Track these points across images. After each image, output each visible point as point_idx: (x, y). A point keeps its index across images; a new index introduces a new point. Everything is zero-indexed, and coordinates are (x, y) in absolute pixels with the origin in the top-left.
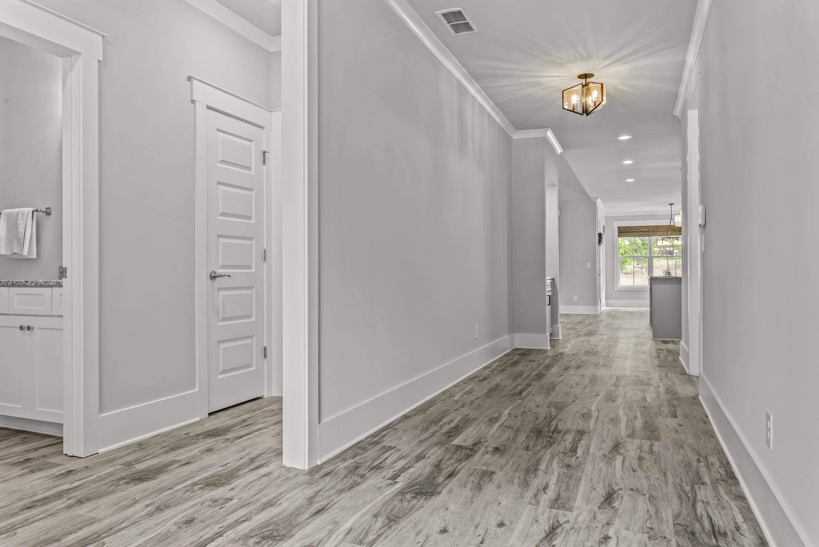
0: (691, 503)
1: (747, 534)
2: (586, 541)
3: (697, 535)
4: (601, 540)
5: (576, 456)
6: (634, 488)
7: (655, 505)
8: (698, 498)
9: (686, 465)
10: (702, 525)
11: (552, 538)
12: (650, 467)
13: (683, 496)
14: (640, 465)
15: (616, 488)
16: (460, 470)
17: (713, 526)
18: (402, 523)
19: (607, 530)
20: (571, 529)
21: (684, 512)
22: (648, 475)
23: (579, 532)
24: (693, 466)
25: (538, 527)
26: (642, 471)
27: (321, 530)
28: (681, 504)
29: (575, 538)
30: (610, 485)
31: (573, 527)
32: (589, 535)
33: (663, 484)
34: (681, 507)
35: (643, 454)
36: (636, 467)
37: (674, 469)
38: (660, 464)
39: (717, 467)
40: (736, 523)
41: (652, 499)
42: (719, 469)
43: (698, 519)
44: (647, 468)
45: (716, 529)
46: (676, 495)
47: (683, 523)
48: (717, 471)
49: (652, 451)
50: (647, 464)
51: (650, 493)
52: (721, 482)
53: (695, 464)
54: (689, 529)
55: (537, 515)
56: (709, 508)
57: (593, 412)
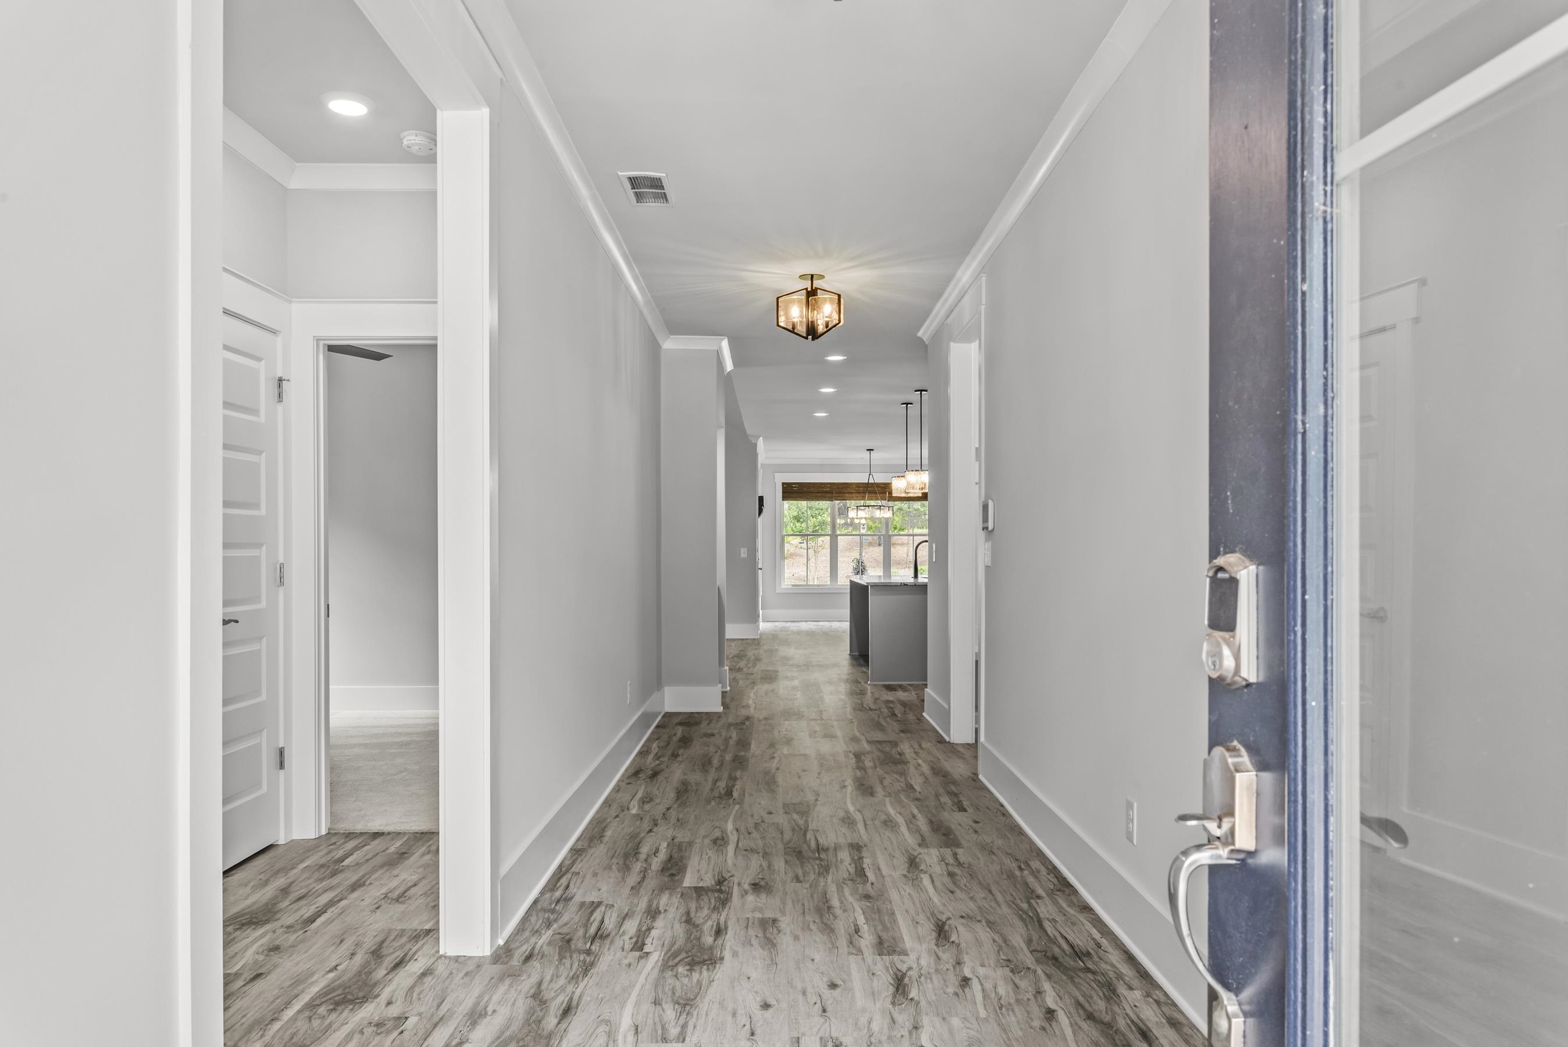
0: (1036, 923)
1: (1110, 950)
2: (945, 987)
3: (1061, 960)
4: (962, 983)
5: (869, 881)
6: (964, 915)
7: (998, 932)
8: (1042, 915)
9: (1008, 877)
10: (1060, 947)
11: (904, 990)
12: (968, 884)
13: (1024, 916)
14: (954, 883)
15: (943, 918)
16: (726, 922)
17: (1072, 946)
18: (701, 1006)
19: (962, 971)
20: (920, 977)
21: (1035, 937)
22: (971, 895)
23: (931, 979)
24: (1017, 877)
25: (880, 981)
26: (962, 891)
27: (595, 1035)
28: (1027, 926)
29: (930, 986)
30: (933, 914)
31: (922, 974)
32: (945, 981)
33: (993, 904)
34: (1028, 930)
35: (950, 868)
36: (952, 887)
37: (998, 883)
38: (978, 879)
39: (1045, 874)
40: (1094, 939)
41: (990, 924)
42: (1048, 876)
43: (1053, 941)
44: (965, 886)
45: (1077, 949)
46: (1015, 916)
47: (1039, 949)
48: (1047, 880)
49: (960, 863)
50: (963, 881)
51: (986, 918)
52: (1058, 893)
53: (1018, 873)
54: (1048, 954)
55: (869, 966)
56: (1058, 926)
57: (853, 814)
